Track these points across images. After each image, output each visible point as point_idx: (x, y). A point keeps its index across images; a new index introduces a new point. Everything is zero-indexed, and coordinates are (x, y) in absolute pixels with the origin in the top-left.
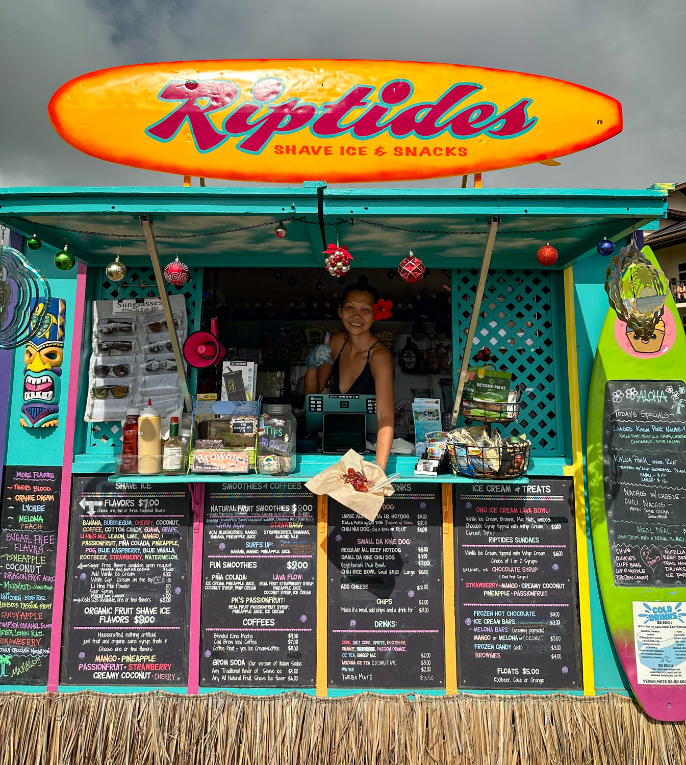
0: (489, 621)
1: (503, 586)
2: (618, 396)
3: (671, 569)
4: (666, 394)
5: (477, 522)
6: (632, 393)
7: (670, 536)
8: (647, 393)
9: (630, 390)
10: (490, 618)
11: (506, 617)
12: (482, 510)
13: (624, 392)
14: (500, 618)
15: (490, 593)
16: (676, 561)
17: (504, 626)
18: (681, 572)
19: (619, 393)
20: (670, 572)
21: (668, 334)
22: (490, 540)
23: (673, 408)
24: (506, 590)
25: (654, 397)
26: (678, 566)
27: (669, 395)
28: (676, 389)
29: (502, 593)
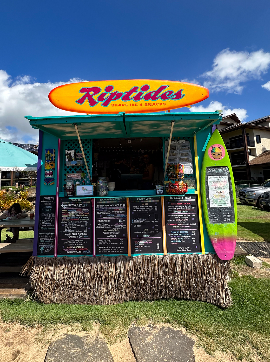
0: (175, 234)
1: (179, 224)
2: (209, 171)
3: (225, 218)
4: (223, 170)
5: (171, 207)
6: (213, 170)
7: (225, 209)
8: (217, 170)
9: (213, 169)
10: (175, 233)
11: (180, 233)
12: (172, 204)
13: (211, 170)
14: (178, 233)
15: (175, 227)
16: (227, 216)
17: (179, 235)
18: (228, 219)
19: (210, 170)
20: (225, 219)
21: (223, 154)
22: (175, 212)
23: (225, 174)
24: (180, 226)
25: (219, 171)
26: (227, 218)
27: (224, 170)
28: (226, 169)
29: (178, 226)
